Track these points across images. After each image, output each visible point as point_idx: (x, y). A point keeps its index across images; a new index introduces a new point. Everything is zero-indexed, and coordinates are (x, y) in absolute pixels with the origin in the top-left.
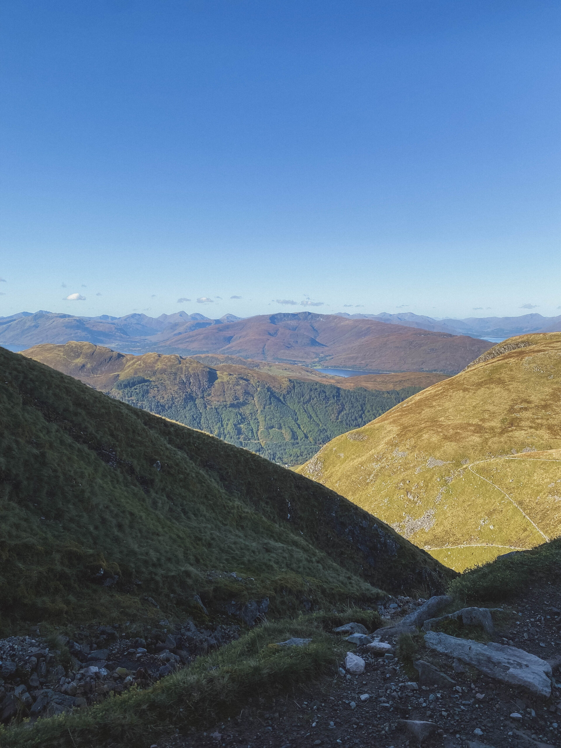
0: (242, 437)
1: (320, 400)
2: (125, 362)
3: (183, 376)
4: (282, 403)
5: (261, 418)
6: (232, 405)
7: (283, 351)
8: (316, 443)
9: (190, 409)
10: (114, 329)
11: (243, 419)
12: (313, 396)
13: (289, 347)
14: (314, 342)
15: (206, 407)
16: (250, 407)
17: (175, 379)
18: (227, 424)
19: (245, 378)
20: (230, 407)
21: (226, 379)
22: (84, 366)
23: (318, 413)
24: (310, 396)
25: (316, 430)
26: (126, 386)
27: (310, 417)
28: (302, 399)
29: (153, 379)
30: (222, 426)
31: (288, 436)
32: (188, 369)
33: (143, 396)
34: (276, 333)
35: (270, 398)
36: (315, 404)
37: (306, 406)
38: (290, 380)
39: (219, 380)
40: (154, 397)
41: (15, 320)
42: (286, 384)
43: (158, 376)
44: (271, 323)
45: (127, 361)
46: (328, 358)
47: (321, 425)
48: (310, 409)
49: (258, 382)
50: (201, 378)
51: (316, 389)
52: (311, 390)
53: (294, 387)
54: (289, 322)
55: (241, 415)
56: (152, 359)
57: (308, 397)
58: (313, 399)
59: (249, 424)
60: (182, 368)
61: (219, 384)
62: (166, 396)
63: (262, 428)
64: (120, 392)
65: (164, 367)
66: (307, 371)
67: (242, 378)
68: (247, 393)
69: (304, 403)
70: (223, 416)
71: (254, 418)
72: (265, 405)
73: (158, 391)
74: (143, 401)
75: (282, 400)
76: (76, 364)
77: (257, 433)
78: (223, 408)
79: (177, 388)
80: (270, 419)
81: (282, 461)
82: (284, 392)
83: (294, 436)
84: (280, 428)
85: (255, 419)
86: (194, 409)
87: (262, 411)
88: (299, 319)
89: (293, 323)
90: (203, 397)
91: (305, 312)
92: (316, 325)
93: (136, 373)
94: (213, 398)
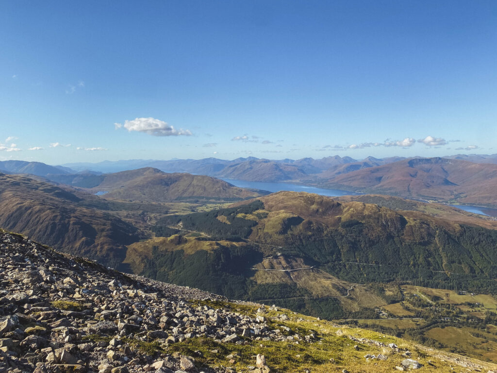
0: (431, 268)
1: (488, 243)
2: (342, 208)
3: (383, 220)
4: (458, 243)
5: (443, 255)
6: (420, 244)
7: (424, 189)
8: (491, 277)
9: (391, 245)
10: (297, 170)
11: (430, 254)
12: (482, 239)
13: (428, 186)
14: (447, 182)
15: (401, 244)
16: (433, 245)
17: (378, 222)
18: (419, 258)
19: (426, 222)
20: (418, 244)
21: (413, 223)
22: (318, 210)
23: (488, 252)
24: (480, 239)
25: (489, 267)
26: (347, 226)
27: (482, 256)
28: (473, 241)
29: (363, 222)
30: (416, 258)
31: (467, 271)
32: (386, 215)
33: (359, 233)
34: (416, 175)
35: (448, 239)
36: (485, 245)
37: (477, 246)
38: (461, 226)
39: (408, 224)
40: (366, 234)
41: (238, 164)
42: (458, 228)
43: (367, 220)
44: (409, 166)
45: (344, 208)
46: (462, 195)
47: (492, 263)
48: (481, 250)
49: (436, 226)
50: (395, 222)
51: (483, 234)
52: (479, 234)
53: (465, 231)
54: (423, 165)
55: (427, 251)
56: (360, 207)
57: (478, 240)
58: (482, 242)
59: (434, 258)
60: (381, 215)
61: (408, 227)
62: (374, 234)
63: (445, 262)
64: (344, 229)
65: (370, 213)
66: (456, 210)
67: (423, 223)
68: (429, 235)
69: (475, 245)
70: (415, 251)
71: (438, 253)
72: (445, 244)
73: (369, 230)
74: (360, 237)
75: (457, 240)
76: (313, 209)
77: (442, 266)
78: (414, 245)
79: (380, 229)
80: (451, 256)
81: (468, 290)
82: (458, 234)
83: (472, 270)
84: (460, 263)
85: (438, 255)
86: (393, 245)
87: (443, 249)
88: (432, 163)
89: (427, 166)
90: (398, 236)
91: (436, 158)
92: (446, 168)
93: (352, 217)
94: (406, 237)
